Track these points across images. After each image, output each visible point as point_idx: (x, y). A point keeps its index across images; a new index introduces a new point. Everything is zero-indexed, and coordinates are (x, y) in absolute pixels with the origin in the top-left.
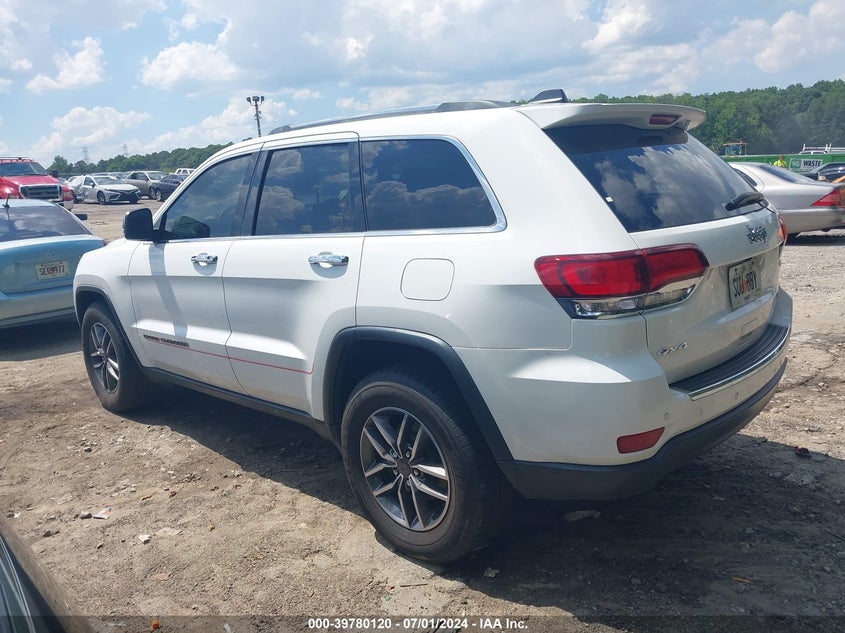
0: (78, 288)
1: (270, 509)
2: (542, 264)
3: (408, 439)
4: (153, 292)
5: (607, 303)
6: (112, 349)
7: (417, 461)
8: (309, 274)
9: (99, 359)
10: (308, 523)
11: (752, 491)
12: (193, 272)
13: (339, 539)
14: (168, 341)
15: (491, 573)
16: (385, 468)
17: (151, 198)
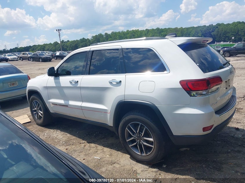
0: (28, 90)
1: (97, 152)
2: (181, 82)
3: (141, 131)
4: (56, 91)
5: (199, 92)
6: (40, 107)
7: (143, 136)
8: (109, 86)
9: (35, 111)
10: (109, 155)
11: (227, 140)
12: (70, 85)
13: (119, 159)
14: (61, 105)
15: (165, 166)
16: (133, 139)
17: (29, 60)
